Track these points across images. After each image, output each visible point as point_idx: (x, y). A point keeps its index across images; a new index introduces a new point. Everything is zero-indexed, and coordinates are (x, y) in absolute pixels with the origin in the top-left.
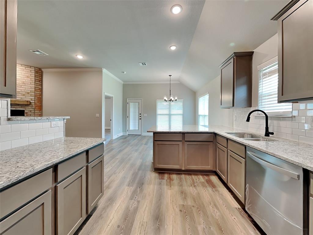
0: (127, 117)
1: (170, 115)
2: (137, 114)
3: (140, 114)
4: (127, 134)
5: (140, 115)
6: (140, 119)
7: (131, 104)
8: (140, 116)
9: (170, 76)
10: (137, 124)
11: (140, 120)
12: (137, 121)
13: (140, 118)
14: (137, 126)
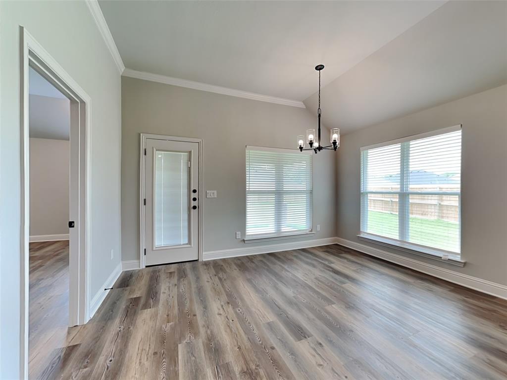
0: (142, 202)
1: (279, 194)
2: (183, 191)
3: (195, 191)
4: (143, 266)
5: (193, 195)
6: (195, 208)
7: (159, 156)
8: (195, 199)
9: (319, 68)
10: (184, 224)
11: (192, 210)
12: (184, 216)
13: (193, 203)
14: (184, 232)
